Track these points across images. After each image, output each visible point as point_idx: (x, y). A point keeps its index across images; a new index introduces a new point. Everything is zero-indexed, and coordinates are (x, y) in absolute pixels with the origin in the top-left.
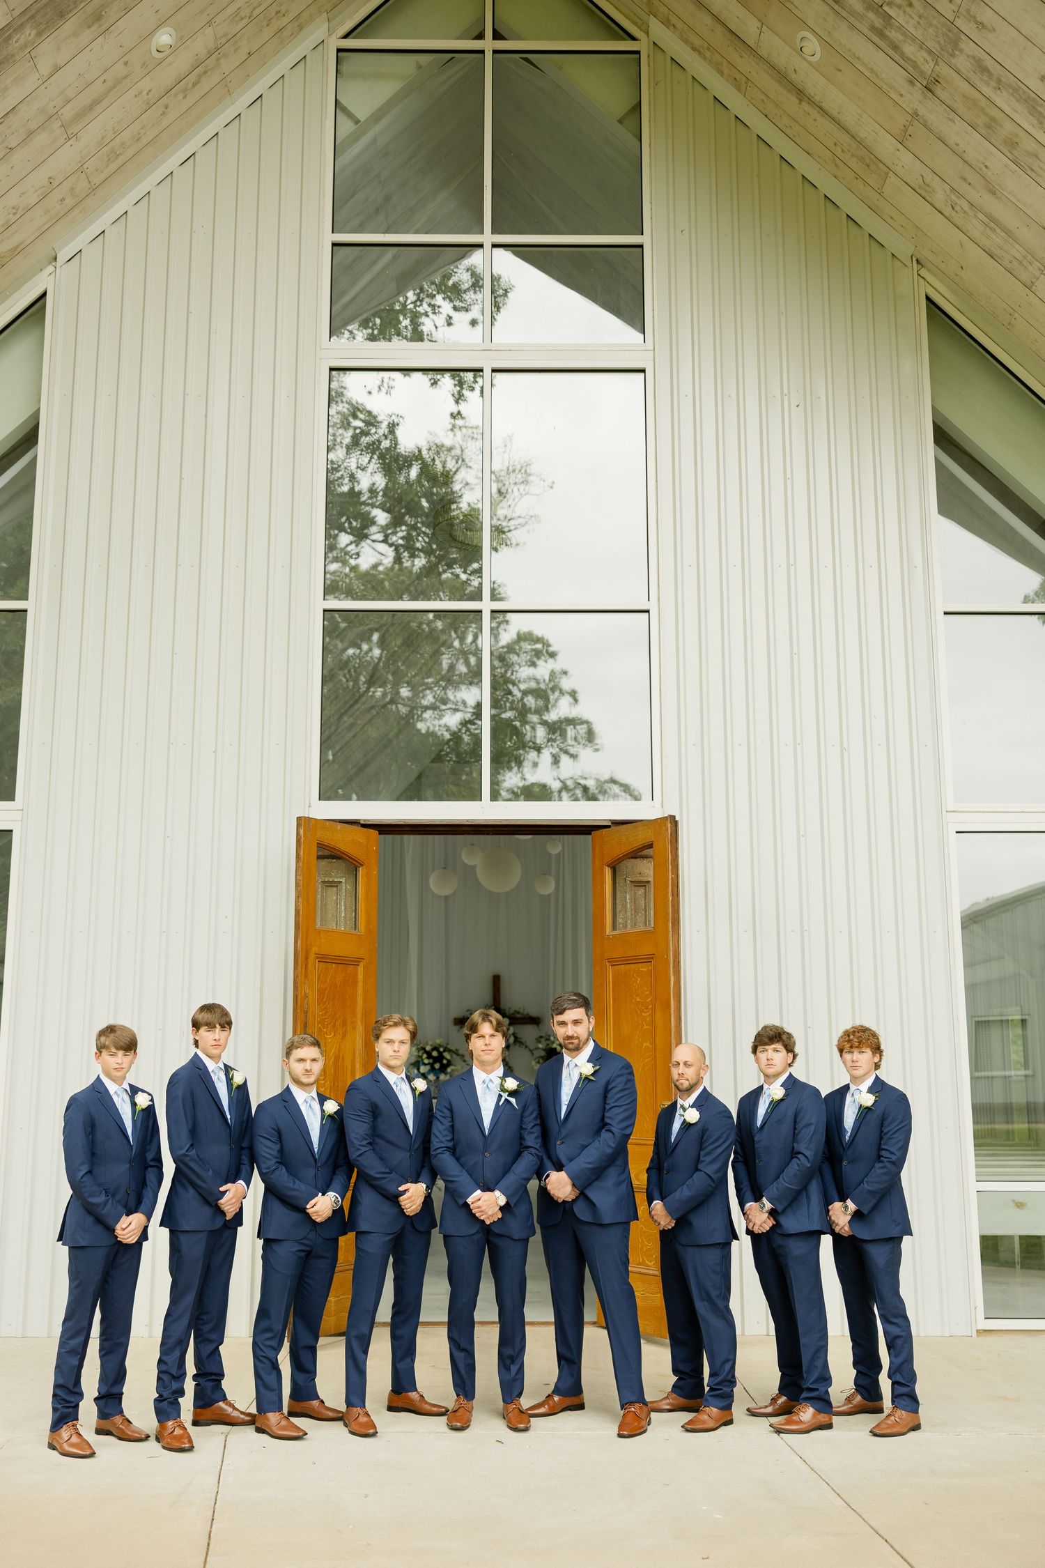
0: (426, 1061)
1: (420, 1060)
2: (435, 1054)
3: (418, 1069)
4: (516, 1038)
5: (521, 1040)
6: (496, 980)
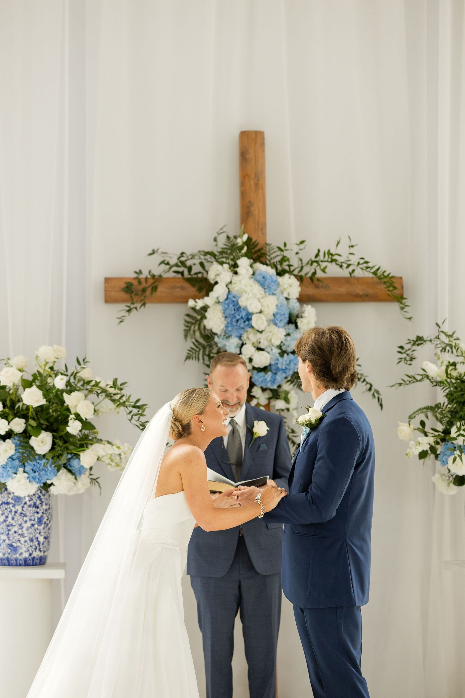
6: (250, 147)
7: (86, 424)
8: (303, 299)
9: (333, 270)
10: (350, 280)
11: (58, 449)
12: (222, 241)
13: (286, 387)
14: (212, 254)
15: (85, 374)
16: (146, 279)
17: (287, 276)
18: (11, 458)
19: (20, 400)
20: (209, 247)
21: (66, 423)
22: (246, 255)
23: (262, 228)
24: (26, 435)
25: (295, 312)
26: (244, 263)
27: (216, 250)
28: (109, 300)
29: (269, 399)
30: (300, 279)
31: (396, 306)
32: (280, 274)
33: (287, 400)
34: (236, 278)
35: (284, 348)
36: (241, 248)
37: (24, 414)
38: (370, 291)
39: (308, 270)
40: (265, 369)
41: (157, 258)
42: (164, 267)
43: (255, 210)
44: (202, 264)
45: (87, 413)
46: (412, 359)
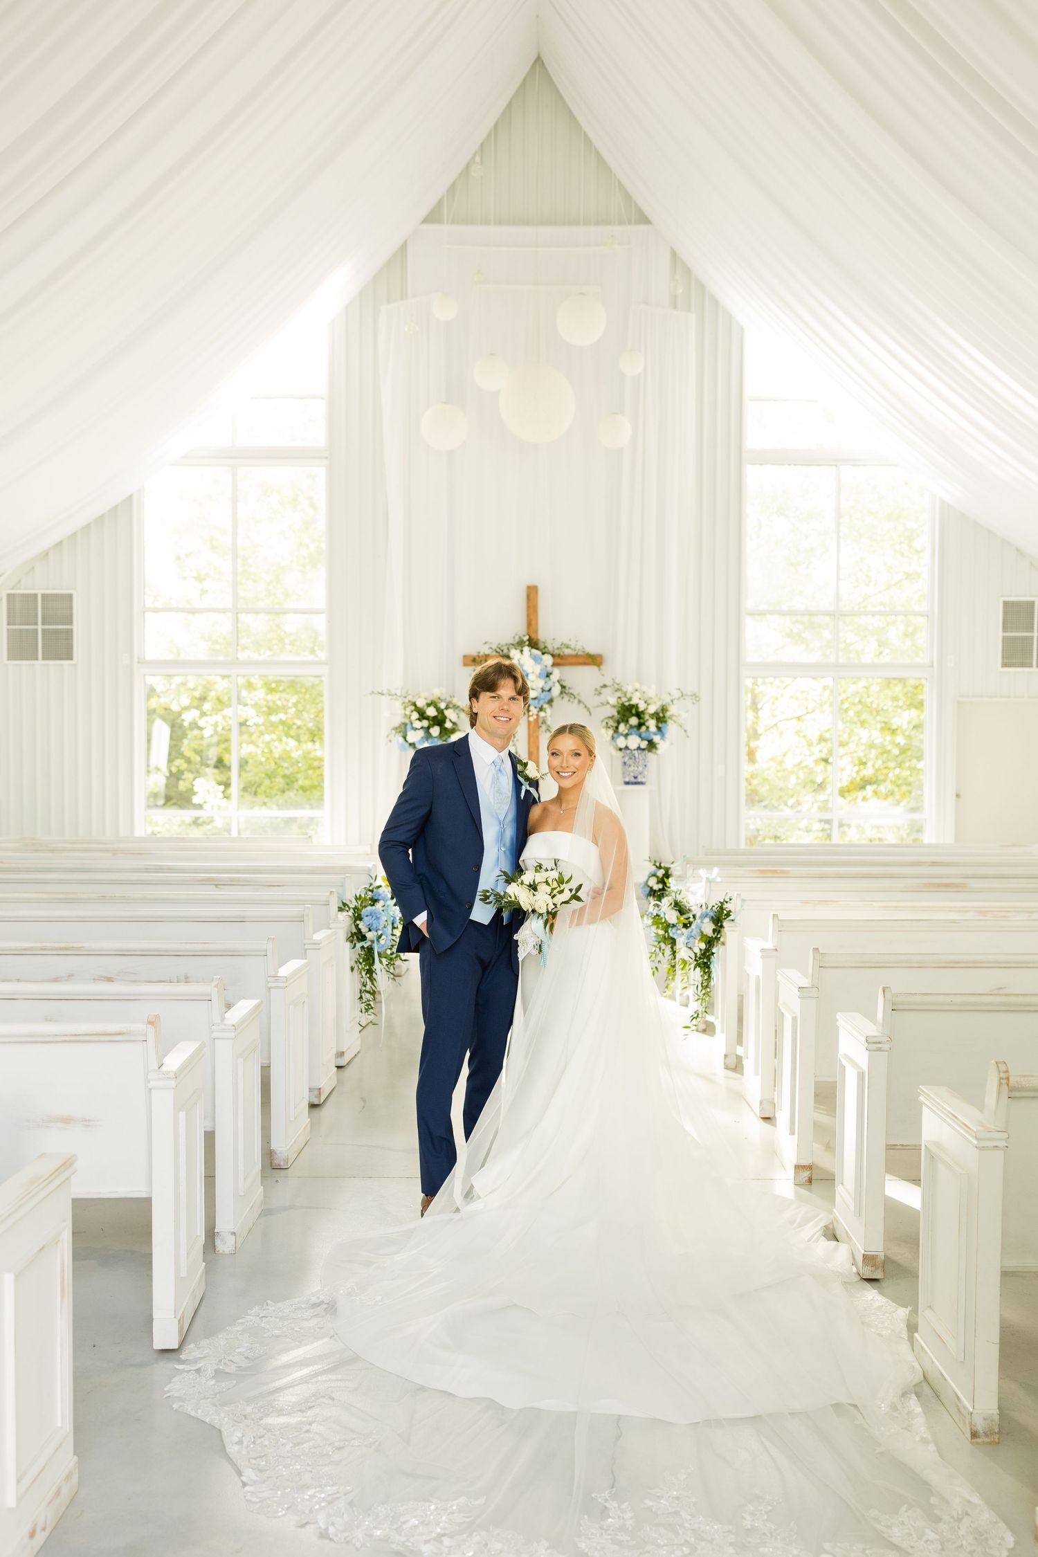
0: (418, 724)
1: (407, 721)
2: (431, 712)
3: (405, 737)
4: (563, 687)
5: (571, 691)
6: (532, 593)
7: (454, 724)
8: (554, 665)
9: (567, 652)
10: (577, 656)
11: (443, 734)
12: (517, 639)
13: (546, 706)
14: (513, 645)
15: (455, 701)
16: (482, 656)
17: (546, 655)
18: (422, 738)
19: (425, 713)
20: (511, 641)
21: (445, 722)
22: (528, 645)
23: (536, 632)
24: (428, 728)
25: (550, 672)
26: (526, 649)
27: (515, 643)
28: (465, 665)
29: (538, 712)
30: (553, 656)
31: (595, 668)
32: (543, 654)
33: (545, 712)
34: (522, 656)
35: (544, 689)
36: (525, 642)
37: (427, 718)
38: (586, 661)
39: (556, 652)
40: (535, 699)
41: (487, 646)
42: (490, 650)
43: (533, 623)
44: (508, 649)
45: (454, 719)
46: (600, 693)
